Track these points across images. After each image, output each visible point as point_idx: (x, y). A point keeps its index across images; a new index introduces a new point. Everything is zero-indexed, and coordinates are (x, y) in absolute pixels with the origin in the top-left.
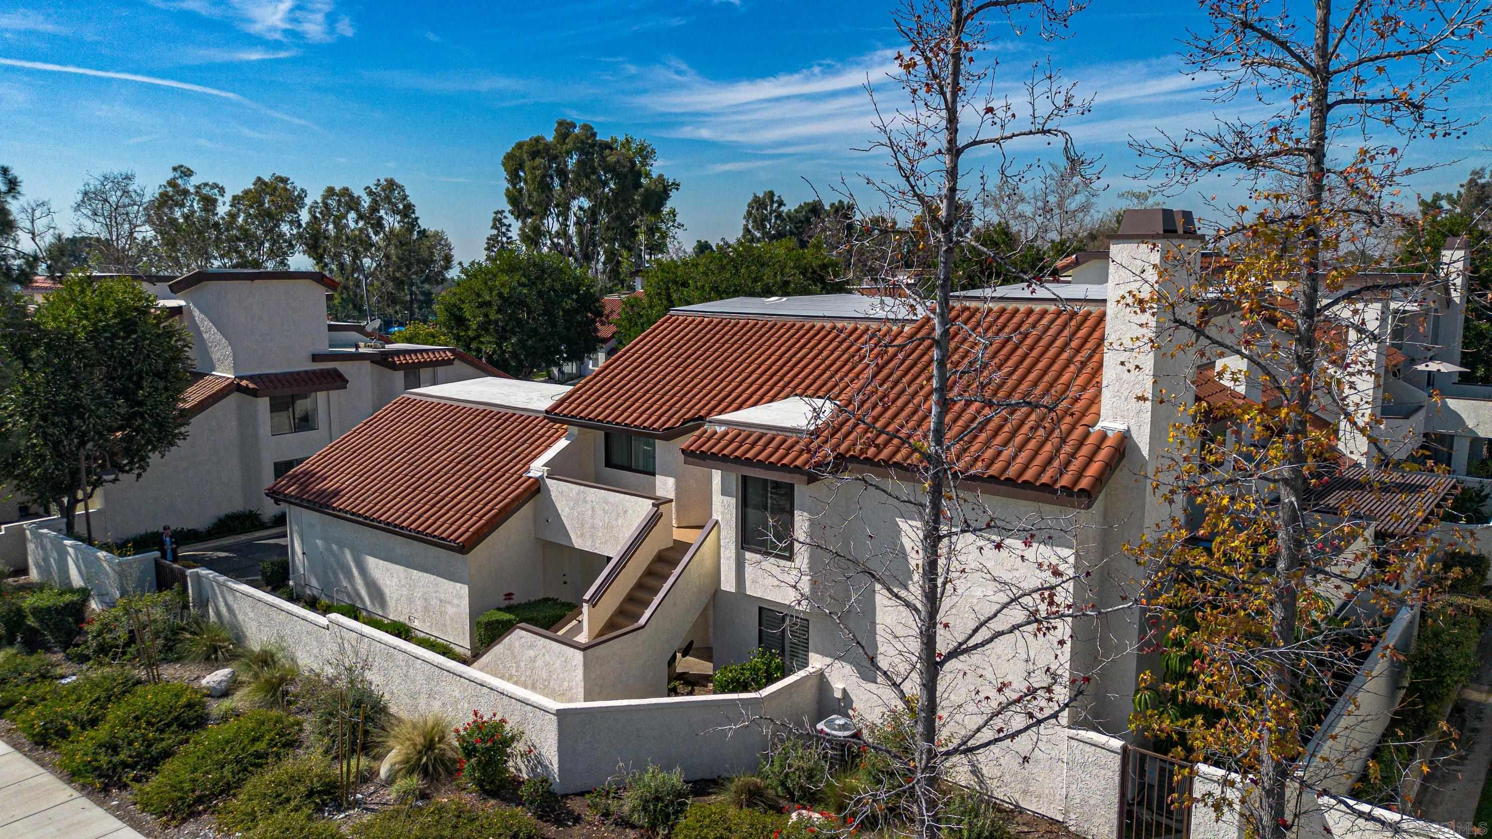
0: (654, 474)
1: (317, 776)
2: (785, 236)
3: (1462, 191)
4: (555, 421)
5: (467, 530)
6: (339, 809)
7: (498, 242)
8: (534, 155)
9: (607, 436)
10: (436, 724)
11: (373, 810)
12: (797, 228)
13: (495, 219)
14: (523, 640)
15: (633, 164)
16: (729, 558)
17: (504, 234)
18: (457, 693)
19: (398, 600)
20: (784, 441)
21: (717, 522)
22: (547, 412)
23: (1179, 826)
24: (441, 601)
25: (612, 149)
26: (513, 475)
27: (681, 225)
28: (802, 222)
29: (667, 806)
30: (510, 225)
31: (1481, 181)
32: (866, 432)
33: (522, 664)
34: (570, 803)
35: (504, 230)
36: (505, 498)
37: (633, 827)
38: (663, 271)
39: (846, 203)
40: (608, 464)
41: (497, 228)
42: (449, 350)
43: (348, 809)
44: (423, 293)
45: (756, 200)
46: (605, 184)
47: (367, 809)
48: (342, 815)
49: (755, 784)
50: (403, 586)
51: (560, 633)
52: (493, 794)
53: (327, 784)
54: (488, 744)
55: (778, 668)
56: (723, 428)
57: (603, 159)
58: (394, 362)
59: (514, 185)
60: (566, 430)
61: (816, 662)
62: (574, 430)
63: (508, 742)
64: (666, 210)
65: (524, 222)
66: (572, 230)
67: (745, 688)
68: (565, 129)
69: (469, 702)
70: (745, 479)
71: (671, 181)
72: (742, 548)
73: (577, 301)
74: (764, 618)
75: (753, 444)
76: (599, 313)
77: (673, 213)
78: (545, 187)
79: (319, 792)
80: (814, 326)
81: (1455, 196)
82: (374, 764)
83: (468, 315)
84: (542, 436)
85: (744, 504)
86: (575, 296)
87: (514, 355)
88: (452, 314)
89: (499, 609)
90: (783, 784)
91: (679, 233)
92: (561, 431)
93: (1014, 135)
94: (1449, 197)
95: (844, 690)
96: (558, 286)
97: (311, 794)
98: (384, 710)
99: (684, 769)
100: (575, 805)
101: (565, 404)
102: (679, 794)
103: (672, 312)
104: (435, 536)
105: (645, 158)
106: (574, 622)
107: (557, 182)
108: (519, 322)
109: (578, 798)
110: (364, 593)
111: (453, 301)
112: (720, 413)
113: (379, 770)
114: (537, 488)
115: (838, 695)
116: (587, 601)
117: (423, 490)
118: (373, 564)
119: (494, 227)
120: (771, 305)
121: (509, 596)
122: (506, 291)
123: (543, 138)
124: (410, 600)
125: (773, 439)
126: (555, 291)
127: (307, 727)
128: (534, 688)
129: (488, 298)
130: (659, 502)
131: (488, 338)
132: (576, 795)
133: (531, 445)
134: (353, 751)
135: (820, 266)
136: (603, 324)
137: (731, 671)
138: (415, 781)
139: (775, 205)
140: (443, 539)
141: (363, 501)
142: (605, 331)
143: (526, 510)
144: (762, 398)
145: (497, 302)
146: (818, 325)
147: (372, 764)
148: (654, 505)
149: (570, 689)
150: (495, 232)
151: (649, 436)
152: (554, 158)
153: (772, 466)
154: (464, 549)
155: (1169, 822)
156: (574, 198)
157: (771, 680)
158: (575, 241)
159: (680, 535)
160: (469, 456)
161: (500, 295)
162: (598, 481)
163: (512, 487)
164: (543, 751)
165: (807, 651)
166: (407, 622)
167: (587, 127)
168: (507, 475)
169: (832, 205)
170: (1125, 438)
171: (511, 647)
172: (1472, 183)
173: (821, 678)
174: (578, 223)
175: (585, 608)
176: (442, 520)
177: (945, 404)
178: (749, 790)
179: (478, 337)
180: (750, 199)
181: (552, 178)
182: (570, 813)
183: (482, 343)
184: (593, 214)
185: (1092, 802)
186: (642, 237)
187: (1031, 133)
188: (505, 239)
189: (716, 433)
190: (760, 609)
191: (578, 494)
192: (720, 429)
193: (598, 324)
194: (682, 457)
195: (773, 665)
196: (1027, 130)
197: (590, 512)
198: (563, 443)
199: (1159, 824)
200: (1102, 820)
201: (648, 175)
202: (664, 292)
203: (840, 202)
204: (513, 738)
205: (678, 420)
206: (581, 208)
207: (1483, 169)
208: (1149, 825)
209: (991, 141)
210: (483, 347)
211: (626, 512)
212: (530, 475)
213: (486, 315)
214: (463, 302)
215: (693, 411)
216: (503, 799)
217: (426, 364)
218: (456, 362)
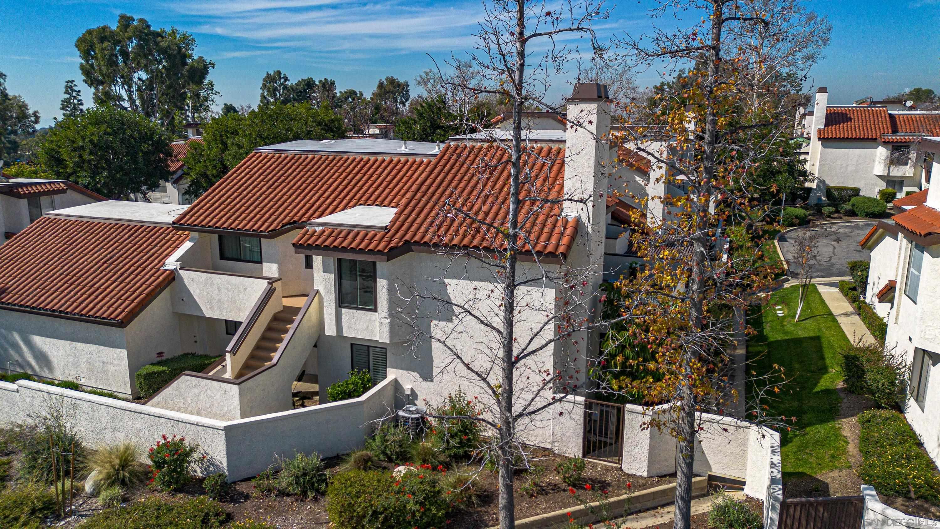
0: (261, 263)
1: (36, 498)
2: (291, 101)
3: (675, 81)
4: (178, 229)
5: (123, 310)
6: (58, 518)
7: (71, 103)
8: (102, 39)
9: (220, 238)
10: (127, 448)
11: (86, 515)
12: (298, 96)
13: (67, 87)
14: (188, 383)
15: (180, 49)
16: (331, 314)
17: (75, 98)
18: (138, 426)
19: (65, 366)
20: (367, 234)
21: (318, 291)
22: (174, 223)
23: (611, 441)
24: (103, 363)
25: (162, 37)
26: (151, 269)
27: (217, 93)
28: (301, 92)
29: (312, 478)
30: (79, 91)
31: (684, 75)
32: (471, 224)
33: (189, 399)
34: (238, 487)
35: (75, 94)
36: (149, 286)
37: (288, 495)
38: (217, 123)
39: (329, 80)
40: (222, 257)
41: (69, 93)
42: (62, 182)
43: (65, 518)
44: (10, 142)
45: (269, 76)
46: (159, 62)
47: (82, 516)
48: (62, 523)
49: (367, 455)
50: (69, 355)
51: (211, 374)
52: (177, 490)
53: (44, 503)
54: (175, 457)
55: (369, 381)
56: (321, 228)
57: (157, 44)
58: (19, 192)
59: (87, 61)
60: (188, 236)
61: (392, 374)
62: (196, 235)
63: (188, 454)
64: (206, 81)
65: (96, 89)
66: (135, 95)
67: (350, 396)
68: (126, 21)
69: (149, 430)
70: (339, 260)
71: (208, 62)
72: (340, 306)
73: (152, 145)
74: (354, 349)
75: (345, 238)
76: (169, 154)
77: (211, 84)
78: (112, 63)
79: (40, 510)
80: (362, 159)
81: (671, 84)
82: (80, 484)
83: (65, 157)
84: (168, 241)
85: (340, 278)
86: (150, 142)
87: (106, 185)
88: (51, 156)
89: (153, 364)
90: (384, 453)
91: (216, 98)
92: (184, 237)
93: (560, 31)
94: (668, 84)
95: (412, 389)
96: (136, 134)
97: (33, 511)
98: (78, 445)
99: (319, 452)
100: (242, 488)
101: (187, 217)
102: (318, 469)
103: (255, 151)
104: (97, 317)
105: (188, 44)
106: (220, 367)
107: (120, 60)
108: (107, 161)
109: (243, 483)
110: (33, 362)
111: (51, 146)
112: (319, 217)
113: (84, 487)
114: (172, 277)
115: (408, 392)
116: (229, 352)
117: (79, 284)
118: (38, 340)
119: (66, 92)
120: (325, 145)
121: (160, 354)
122: (95, 139)
123: (108, 27)
124: (76, 365)
125: (358, 234)
126: (134, 139)
127: (16, 464)
128: (199, 414)
129: (81, 144)
130: (271, 281)
131: (84, 173)
132: (242, 481)
133: (161, 247)
134: (58, 477)
135: (329, 121)
136: (172, 161)
137: (339, 387)
138: (117, 491)
139: (282, 80)
140: (104, 318)
141: (28, 296)
142: (173, 167)
143: (165, 294)
144: (337, 207)
145: (89, 146)
146: (365, 158)
147: (75, 483)
148: (269, 283)
149: (229, 411)
150: (68, 96)
151: (258, 236)
152: (119, 42)
153: (362, 251)
154: (122, 324)
155: (605, 439)
156: (135, 72)
157: (366, 389)
158: (138, 102)
159: (288, 302)
160: (111, 258)
161: (91, 141)
162: (215, 269)
163: (153, 278)
164: (214, 456)
165: (386, 368)
166: (75, 381)
167: (142, 20)
168: (147, 270)
169: (320, 81)
170: (578, 221)
171: (178, 389)
172: (680, 76)
173: (396, 384)
174: (139, 90)
175: (228, 357)
176: (100, 305)
177: (519, 203)
178: (364, 460)
179: (75, 173)
180: (264, 75)
181: (116, 57)
182: (241, 494)
183: (79, 177)
184: (150, 84)
185: (568, 435)
186: (189, 101)
187: (571, 30)
188: (76, 102)
189: (315, 231)
190: (352, 344)
191: (207, 279)
192: (319, 229)
193: (169, 162)
194: (293, 249)
195: (366, 379)
196: (568, 28)
197: (217, 291)
198: (188, 245)
199: (600, 442)
200: (574, 444)
201: (191, 57)
202: (218, 138)
203: (325, 79)
204: (192, 450)
205: (278, 225)
206: (140, 79)
207: (684, 69)
208: (594, 443)
209: (546, 34)
210: (80, 180)
211: (245, 289)
212: (166, 268)
213: (80, 157)
214: (60, 147)
215: (288, 218)
216: (188, 492)
217: (45, 193)
218: (68, 191)
